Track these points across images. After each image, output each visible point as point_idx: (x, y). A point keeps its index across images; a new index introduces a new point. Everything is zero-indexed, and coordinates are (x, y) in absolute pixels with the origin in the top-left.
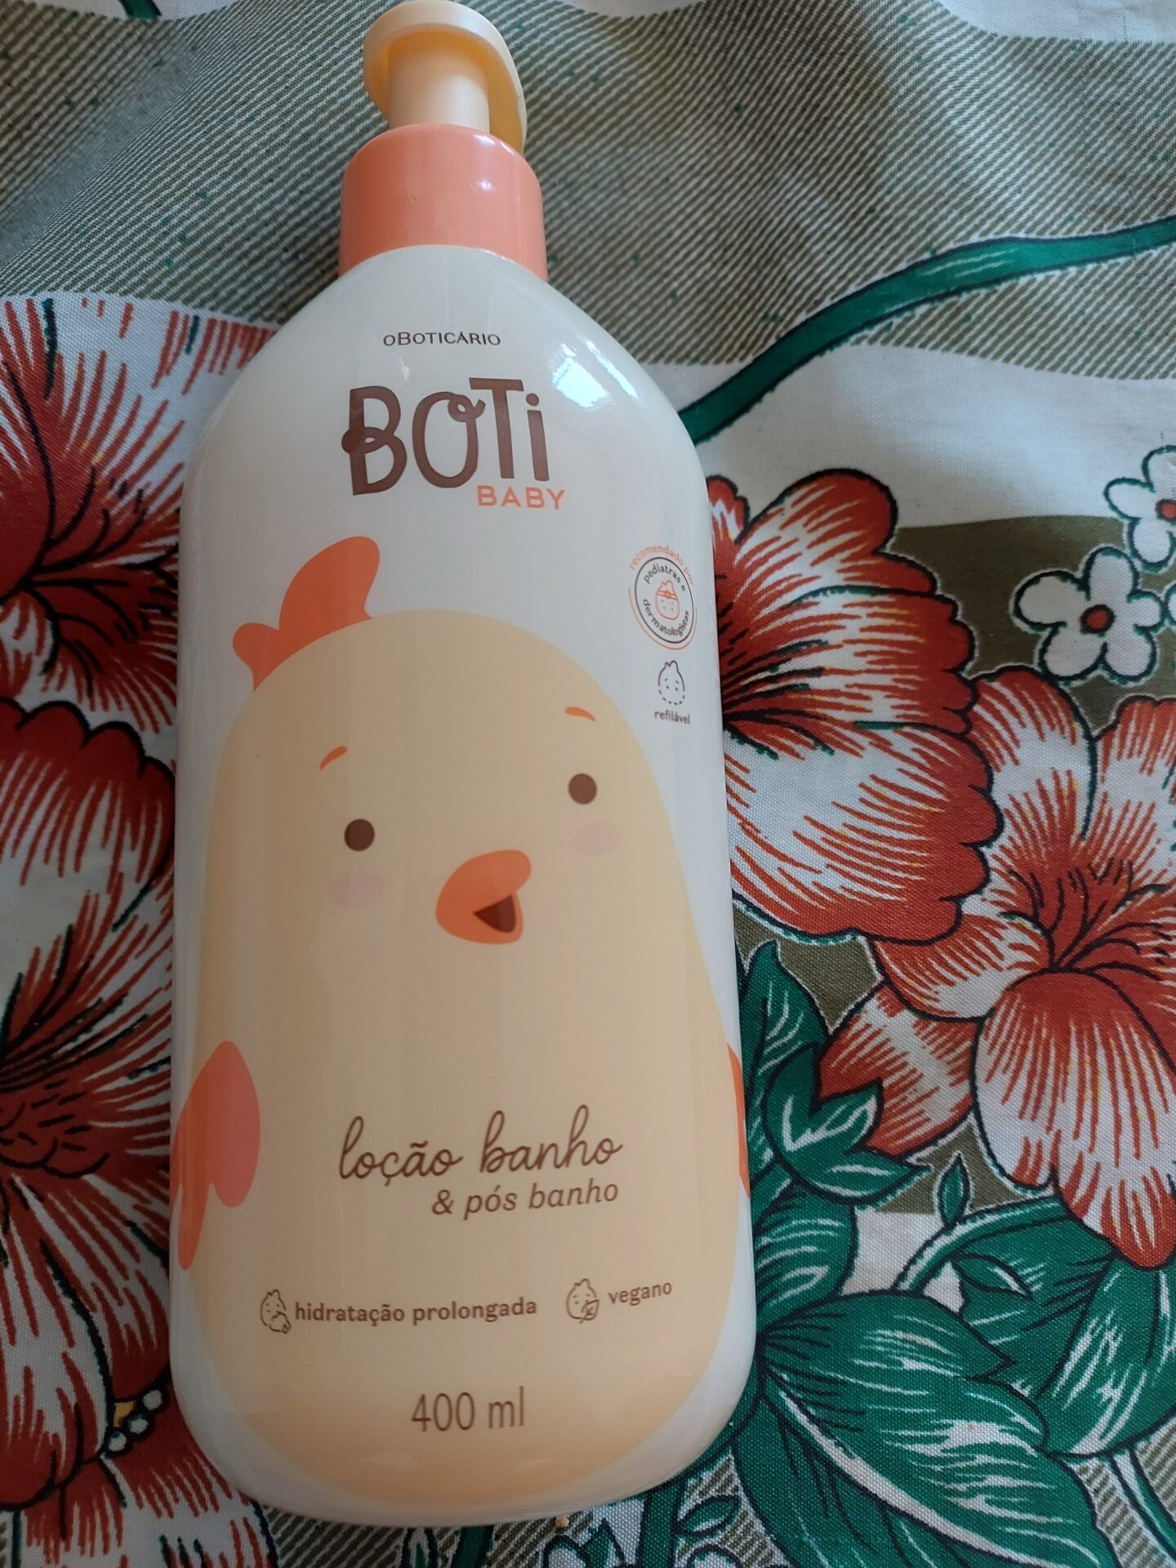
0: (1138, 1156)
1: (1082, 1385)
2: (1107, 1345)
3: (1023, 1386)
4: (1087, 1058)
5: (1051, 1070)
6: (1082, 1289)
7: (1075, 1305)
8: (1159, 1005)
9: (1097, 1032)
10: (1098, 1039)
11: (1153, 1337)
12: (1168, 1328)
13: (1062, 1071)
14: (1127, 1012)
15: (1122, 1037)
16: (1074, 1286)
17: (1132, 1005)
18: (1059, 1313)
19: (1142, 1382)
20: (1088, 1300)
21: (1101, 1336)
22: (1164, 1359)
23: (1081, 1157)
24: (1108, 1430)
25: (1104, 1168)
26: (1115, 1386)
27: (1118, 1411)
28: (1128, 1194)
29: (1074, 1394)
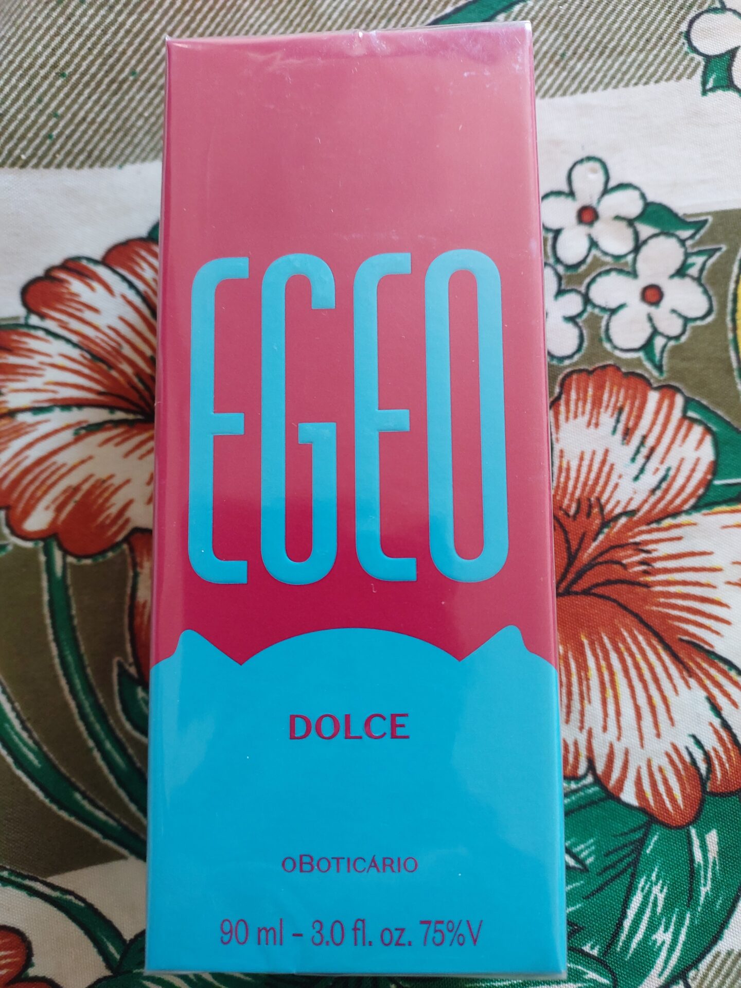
0: (658, 735)
1: (639, 936)
2: (656, 899)
3: (592, 948)
4: (603, 663)
5: (575, 679)
6: (628, 855)
7: (625, 870)
8: (655, 608)
9: (606, 640)
10: (609, 645)
11: (691, 883)
12: (702, 873)
13: (584, 679)
14: (629, 620)
15: (629, 640)
16: (622, 853)
17: (632, 613)
18: (613, 879)
19: (687, 922)
20: (635, 863)
21: (650, 892)
22: (702, 899)
23: (611, 746)
24: (664, 968)
25: (631, 752)
26: (666, 930)
27: (671, 950)
28: (655, 769)
29: (634, 945)
